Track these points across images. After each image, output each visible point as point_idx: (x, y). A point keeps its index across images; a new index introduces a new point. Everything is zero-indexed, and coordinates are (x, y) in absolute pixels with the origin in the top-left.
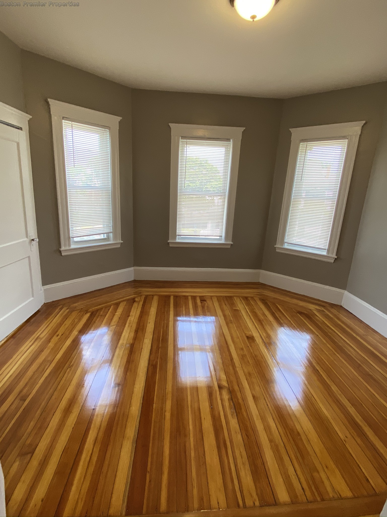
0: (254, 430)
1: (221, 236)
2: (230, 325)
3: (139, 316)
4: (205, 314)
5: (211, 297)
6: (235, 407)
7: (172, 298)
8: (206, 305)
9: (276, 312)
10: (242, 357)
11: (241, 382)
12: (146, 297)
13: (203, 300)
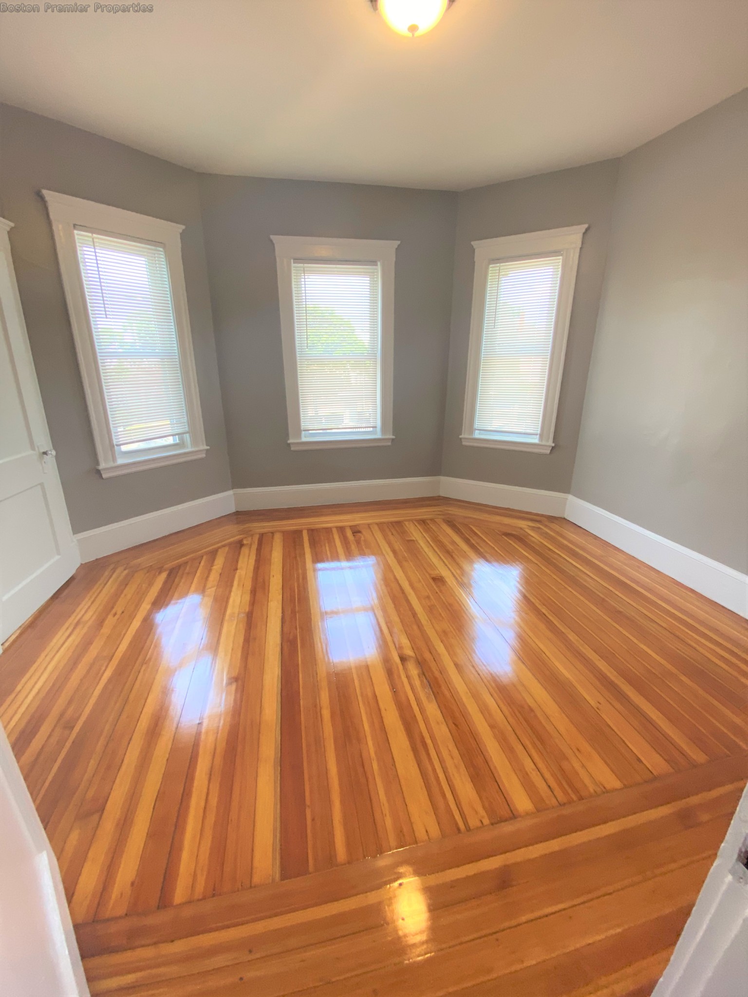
0: (465, 715)
1: (376, 427)
2: (405, 564)
3: (254, 568)
4: (362, 554)
5: (369, 525)
6: (430, 685)
7: (305, 534)
8: (363, 538)
9: (471, 537)
10: (430, 610)
11: (434, 646)
12: (262, 535)
13: (356, 531)
